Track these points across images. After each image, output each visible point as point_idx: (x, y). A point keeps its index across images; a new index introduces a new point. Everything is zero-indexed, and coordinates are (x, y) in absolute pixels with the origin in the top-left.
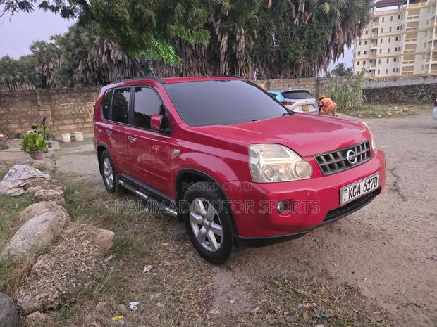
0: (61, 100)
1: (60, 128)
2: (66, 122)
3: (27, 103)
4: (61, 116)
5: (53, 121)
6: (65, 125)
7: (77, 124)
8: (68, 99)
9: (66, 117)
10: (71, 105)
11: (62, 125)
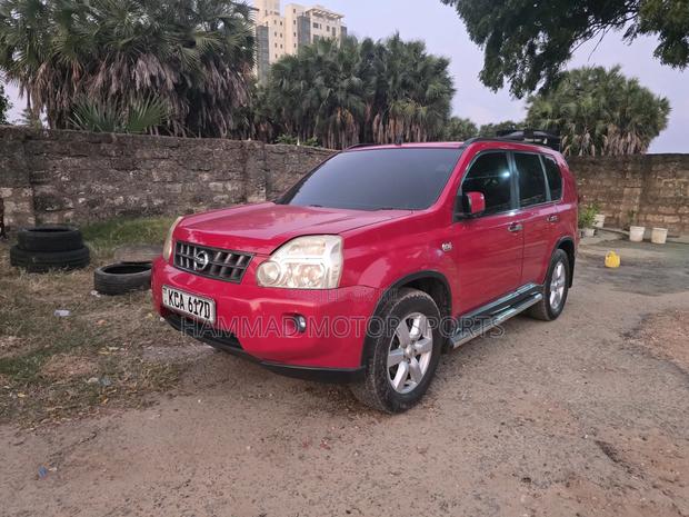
0: (666, 173)
1: (650, 217)
2: (662, 209)
3: (614, 174)
4: (657, 199)
5: (640, 206)
6: (659, 213)
7: (681, 216)
8: (679, 173)
9: (665, 202)
10: (679, 183)
11: (654, 214)
